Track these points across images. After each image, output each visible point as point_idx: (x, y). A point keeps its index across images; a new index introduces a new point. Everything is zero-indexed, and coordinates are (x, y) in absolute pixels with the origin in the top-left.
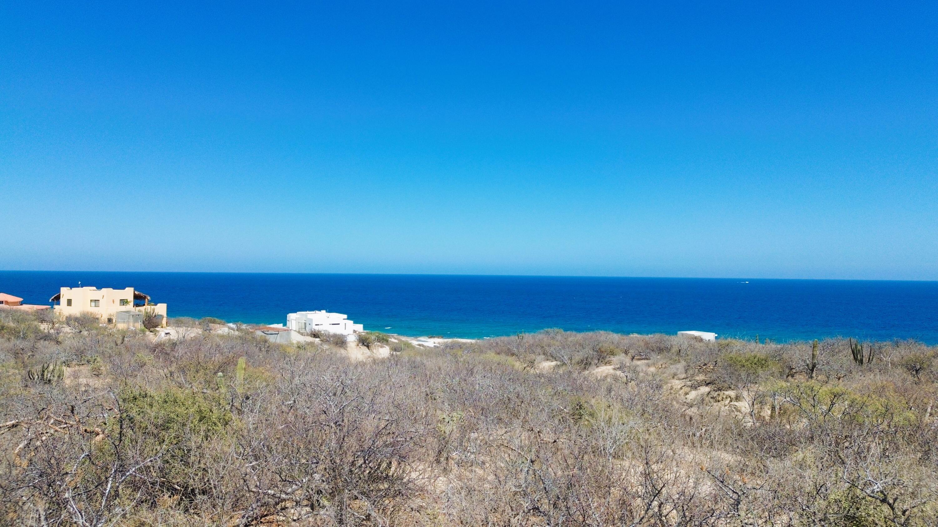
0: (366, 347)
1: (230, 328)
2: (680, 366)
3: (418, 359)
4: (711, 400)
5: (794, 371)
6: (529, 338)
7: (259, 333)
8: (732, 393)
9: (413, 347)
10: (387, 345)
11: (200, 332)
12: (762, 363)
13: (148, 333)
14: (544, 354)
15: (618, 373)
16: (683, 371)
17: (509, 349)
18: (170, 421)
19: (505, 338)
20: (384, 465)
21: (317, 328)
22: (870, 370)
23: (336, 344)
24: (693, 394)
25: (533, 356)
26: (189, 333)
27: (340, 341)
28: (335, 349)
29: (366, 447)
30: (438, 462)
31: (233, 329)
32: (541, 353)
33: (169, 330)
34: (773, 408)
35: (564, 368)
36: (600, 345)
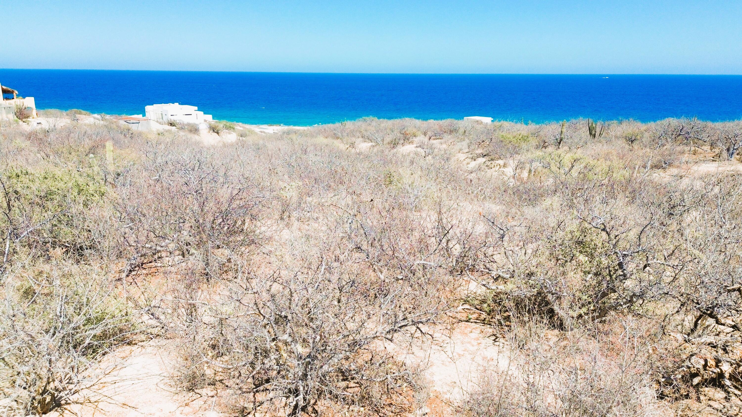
0: (216, 134)
1: (95, 118)
2: (465, 144)
3: (261, 142)
4: (486, 168)
5: (547, 144)
6: (349, 124)
7: (122, 123)
8: (501, 162)
9: (256, 134)
10: (233, 132)
11: (69, 122)
12: (525, 139)
13: (21, 122)
14: (362, 137)
15: (419, 149)
16: (467, 147)
17: (335, 134)
18: (51, 193)
19: (331, 126)
20: (239, 223)
21: (172, 118)
22: (600, 142)
23: (191, 131)
24: (473, 164)
25: (353, 139)
26: (58, 122)
27: (194, 130)
28: (190, 135)
29: (224, 209)
30: (282, 219)
31: (98, 119)
32: (360, 136)
33: (40, 120)
34: (530, 171)
35: (378, 147)
36: (406, 129)
